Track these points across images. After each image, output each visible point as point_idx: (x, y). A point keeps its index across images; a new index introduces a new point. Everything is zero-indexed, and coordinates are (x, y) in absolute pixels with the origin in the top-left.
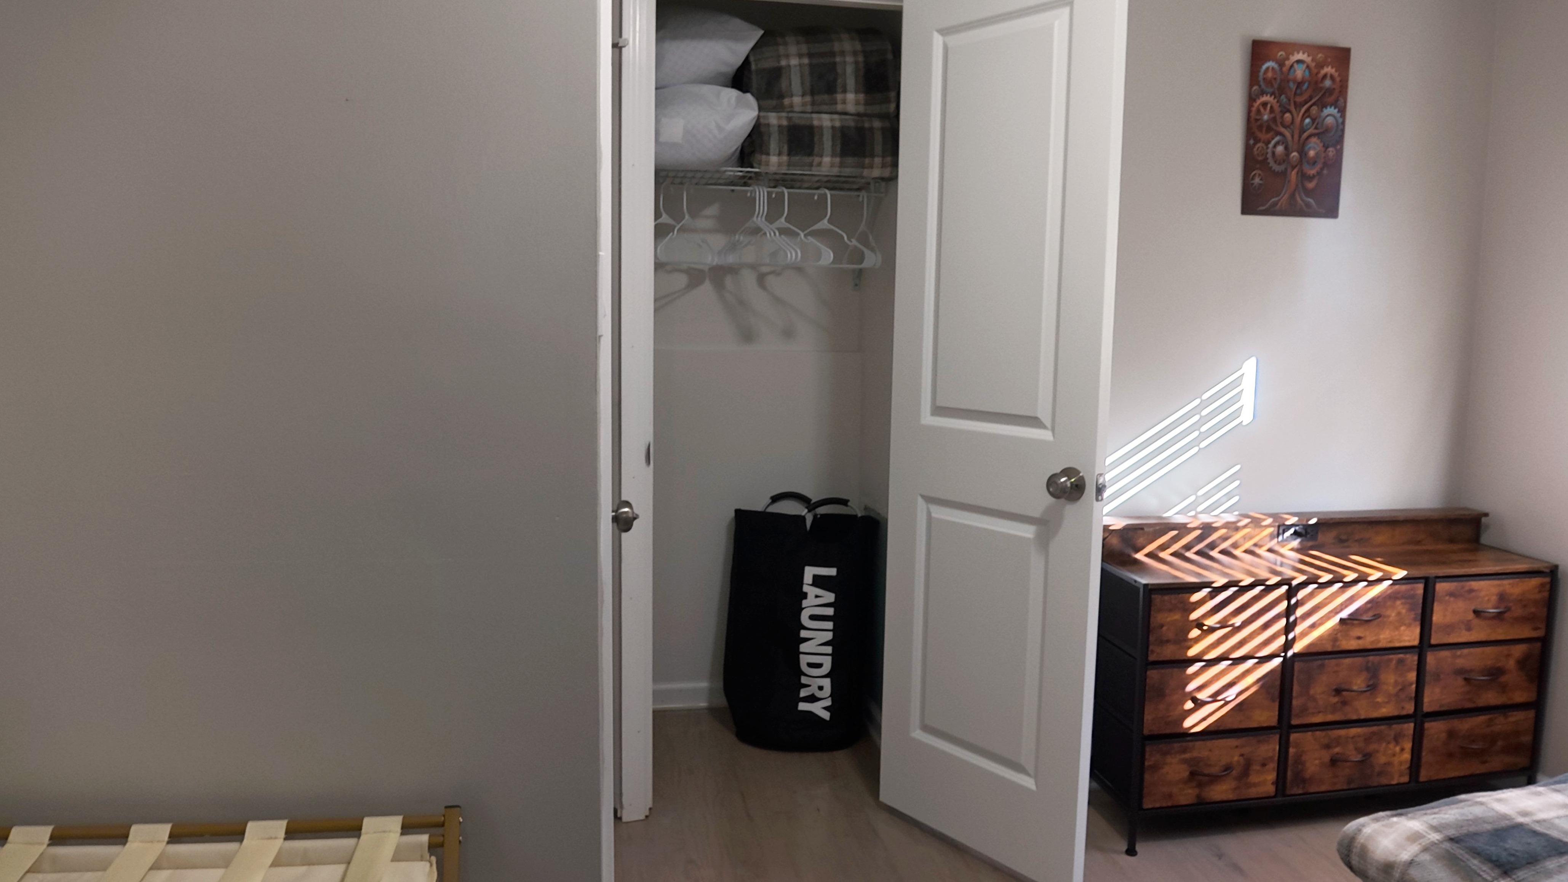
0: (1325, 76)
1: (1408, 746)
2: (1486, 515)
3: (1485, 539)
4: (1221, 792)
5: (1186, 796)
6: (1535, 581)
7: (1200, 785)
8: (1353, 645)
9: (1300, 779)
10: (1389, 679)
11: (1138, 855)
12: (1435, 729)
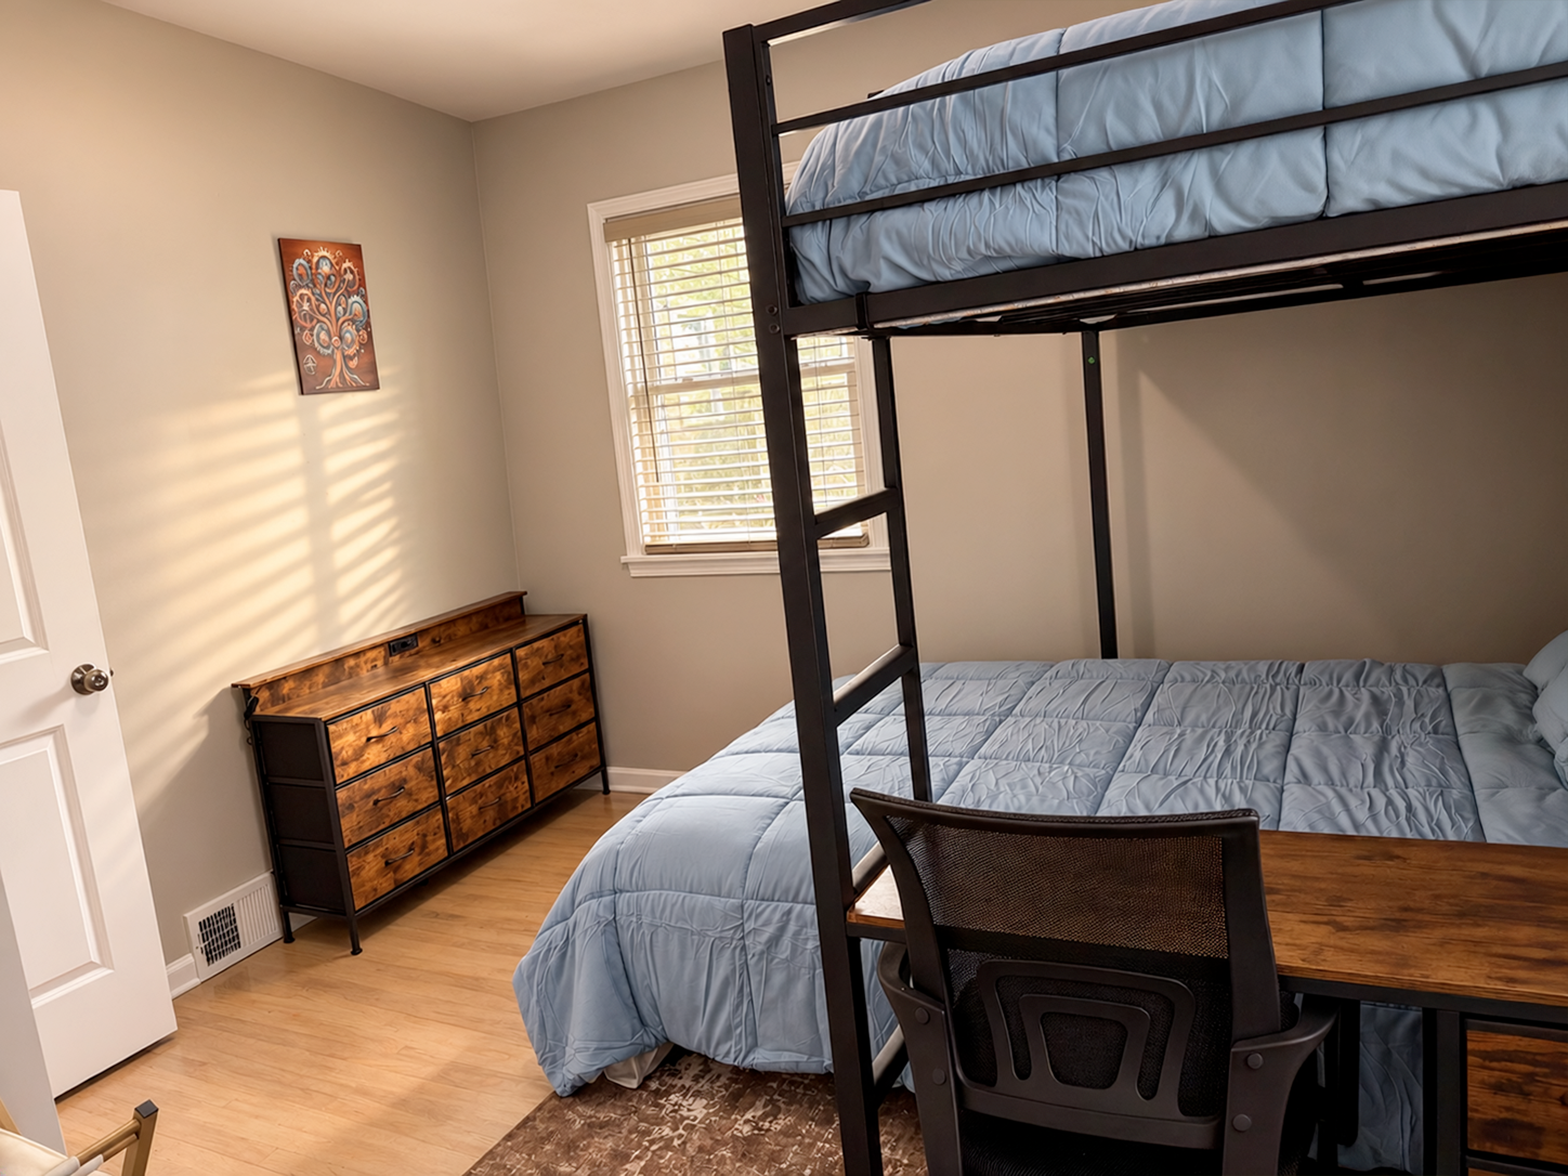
0: (345, 270)
1: (525, 778)
2: (525, 593)
3: (526, 613)
4: (412, 868)
5: (385, 885)
6: (573, 630)
7: (396, 870)
8: (475, 716)
9: (462, 836)
10: (504, 734)
11: (364, 950)
12: (537, 759)
